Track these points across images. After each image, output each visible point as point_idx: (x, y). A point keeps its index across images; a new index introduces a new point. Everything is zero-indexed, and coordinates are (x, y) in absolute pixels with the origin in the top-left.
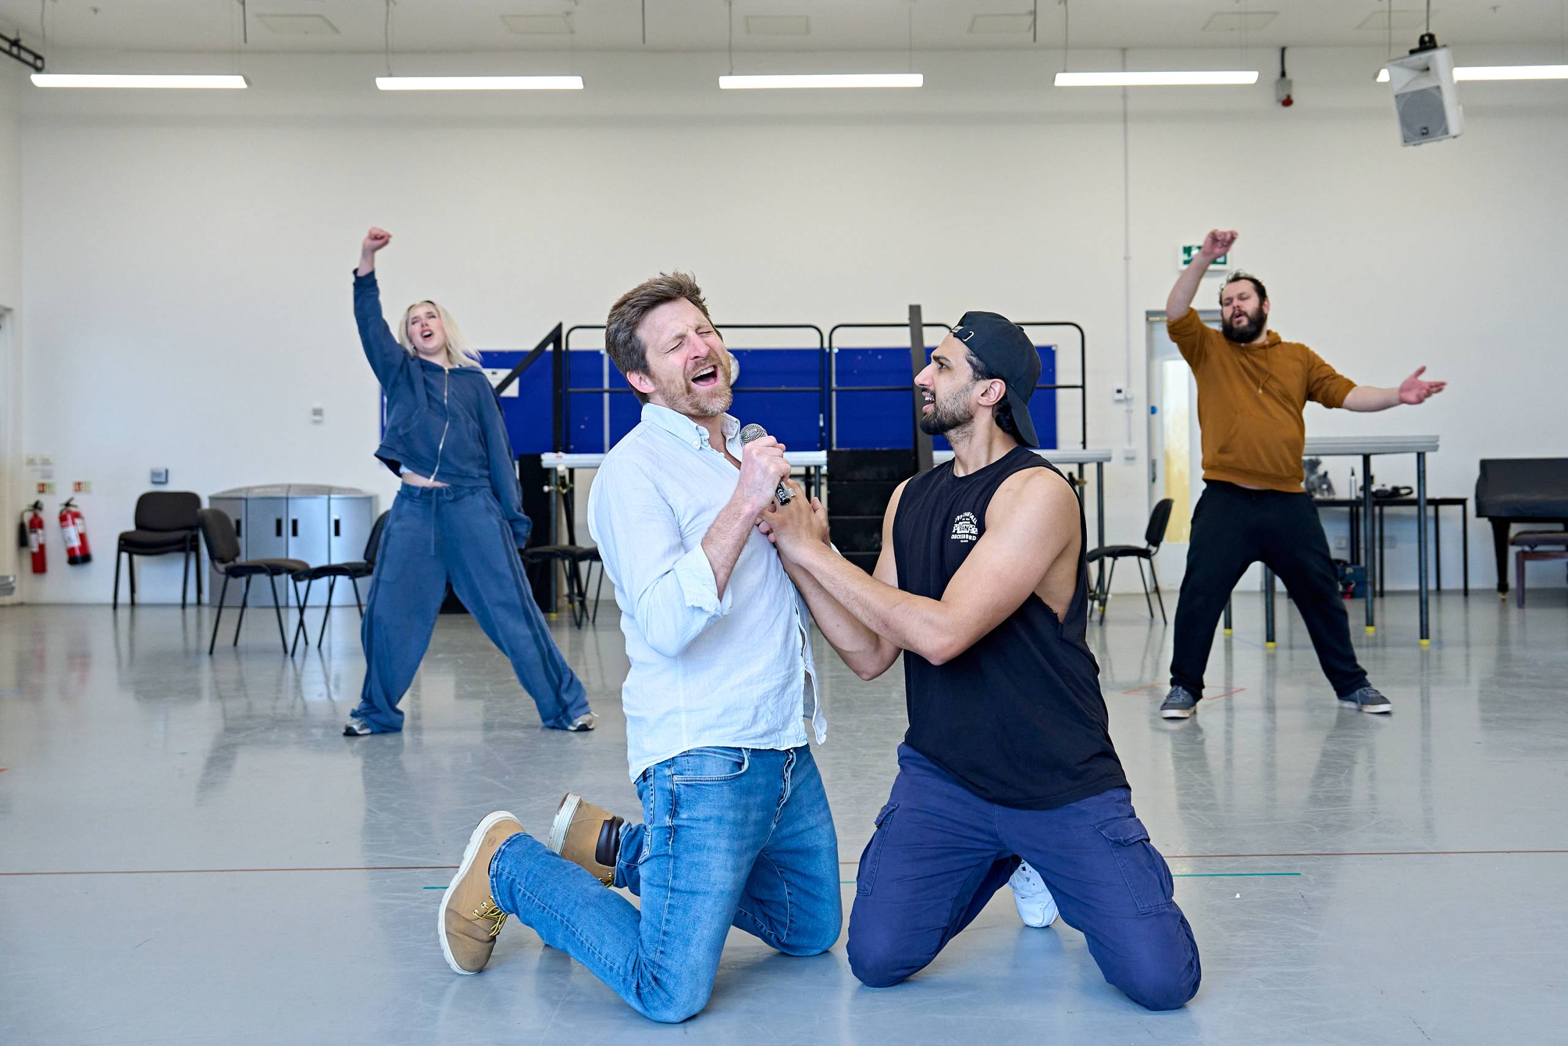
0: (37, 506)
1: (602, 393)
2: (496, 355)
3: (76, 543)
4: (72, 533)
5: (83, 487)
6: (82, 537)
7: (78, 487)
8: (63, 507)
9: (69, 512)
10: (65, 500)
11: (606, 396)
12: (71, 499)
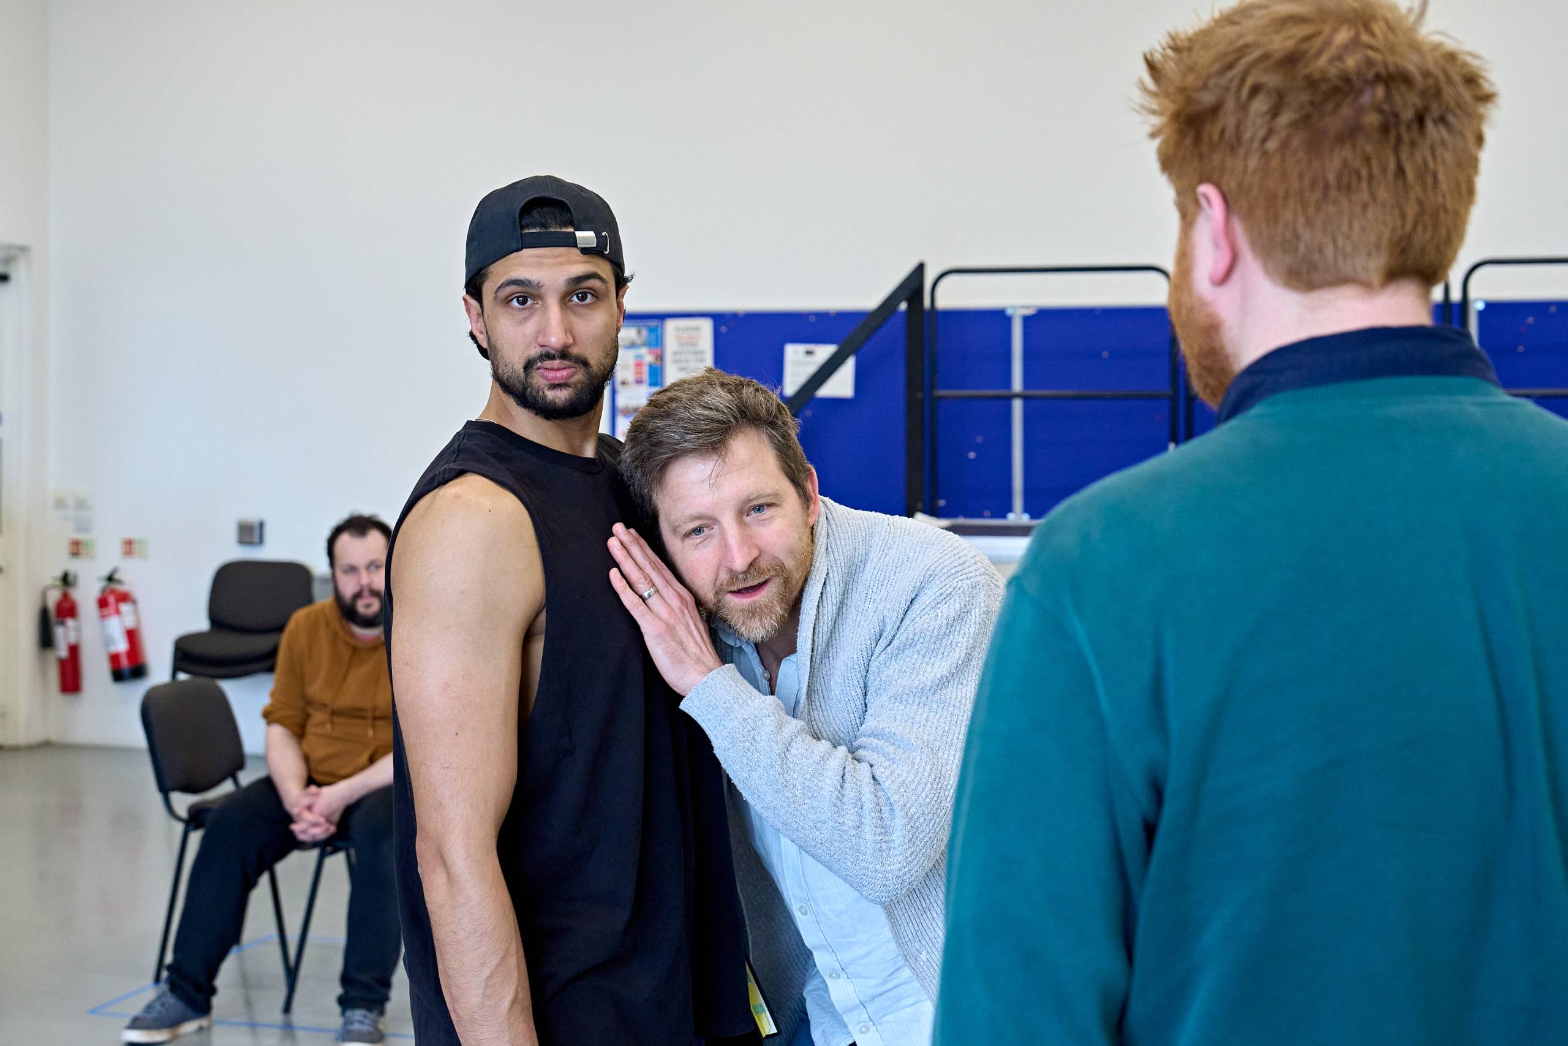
0: (66, 580)
1: (1010, 398)
2: (812, 319)
3: (121, 646)
4: (116, 628)
5: (136, 547)
6: (132, 636)
7: (129, 547)
8: (103, 584)
9: (113, 592)
10: (105, 572)
11: (1017, 406)
12: (114, 571)
